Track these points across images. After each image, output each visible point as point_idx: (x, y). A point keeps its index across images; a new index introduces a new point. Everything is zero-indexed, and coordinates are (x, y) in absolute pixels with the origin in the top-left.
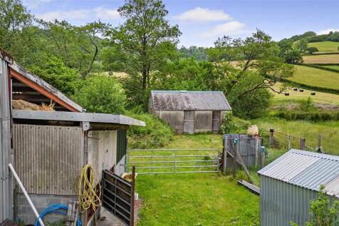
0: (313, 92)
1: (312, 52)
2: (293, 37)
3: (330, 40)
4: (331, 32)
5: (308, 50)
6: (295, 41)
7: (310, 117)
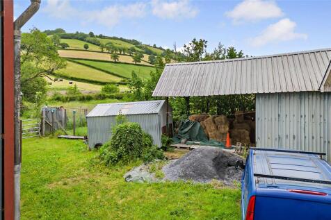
0: (71, 81)
1: (64, 47)
2: (46, 31)
3: (77, 39)
4: (77, 32)
5: (61, 45)
6: (48, 35)
7: (78, 98)
